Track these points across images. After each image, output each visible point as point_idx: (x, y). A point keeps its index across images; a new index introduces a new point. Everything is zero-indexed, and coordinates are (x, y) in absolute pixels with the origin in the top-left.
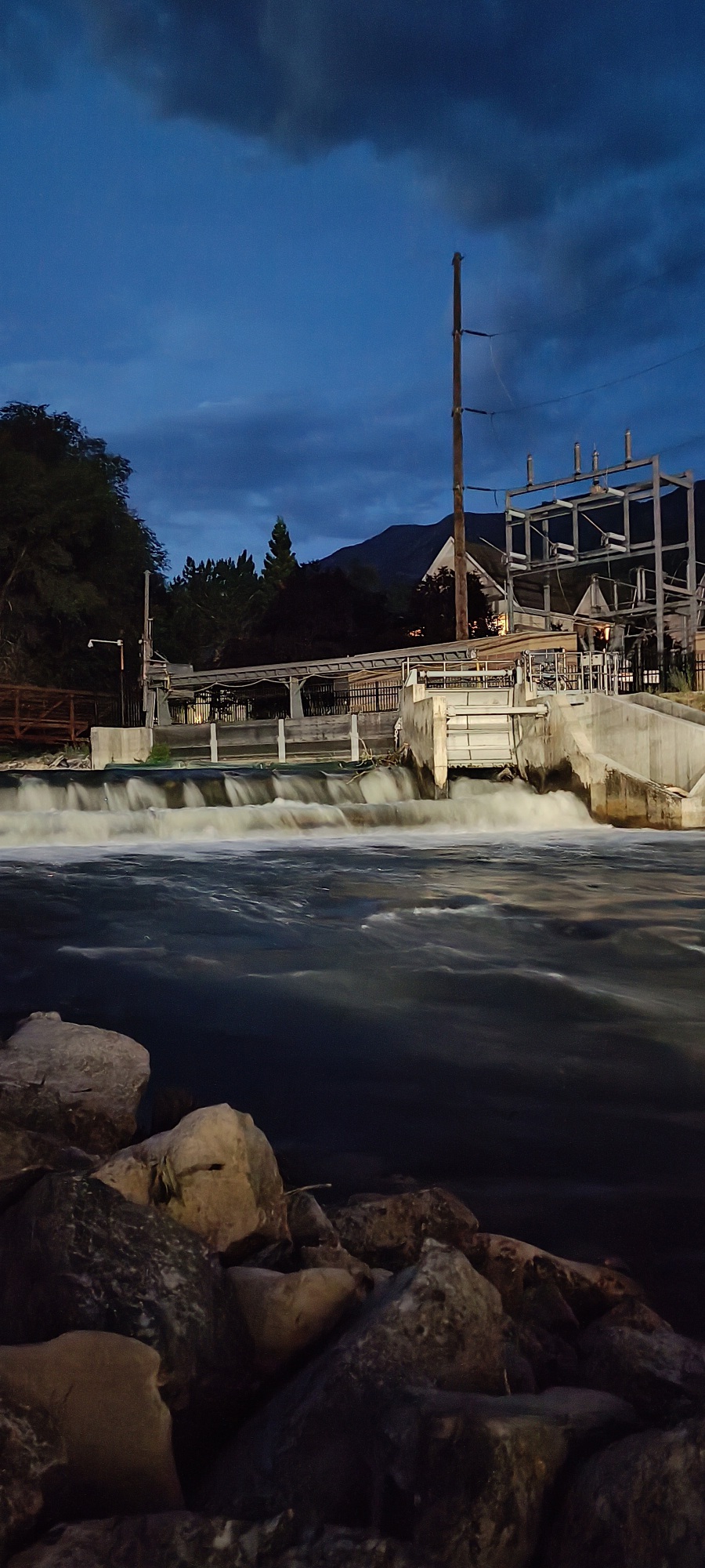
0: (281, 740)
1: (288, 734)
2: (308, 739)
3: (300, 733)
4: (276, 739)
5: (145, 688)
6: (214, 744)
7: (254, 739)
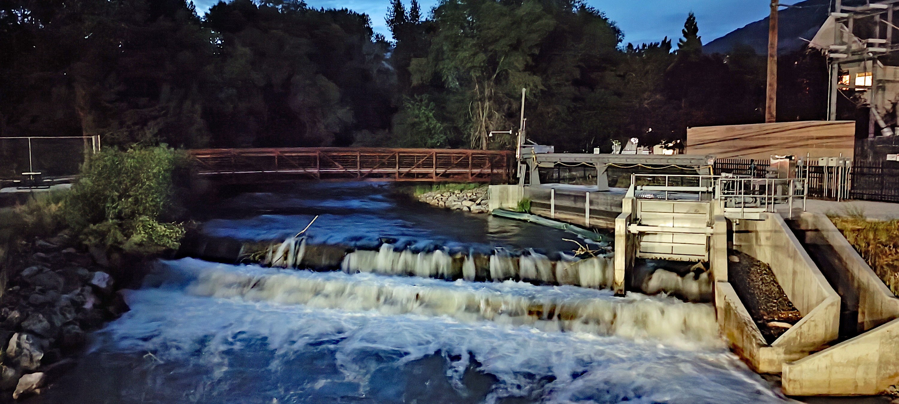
0: (587, 206)
1: (591, 203)
2: (602, 208)
3: (598, 204)
4: (584, 205)
5: (519, 162)
6: (552, 202)
7: (573, 203)
